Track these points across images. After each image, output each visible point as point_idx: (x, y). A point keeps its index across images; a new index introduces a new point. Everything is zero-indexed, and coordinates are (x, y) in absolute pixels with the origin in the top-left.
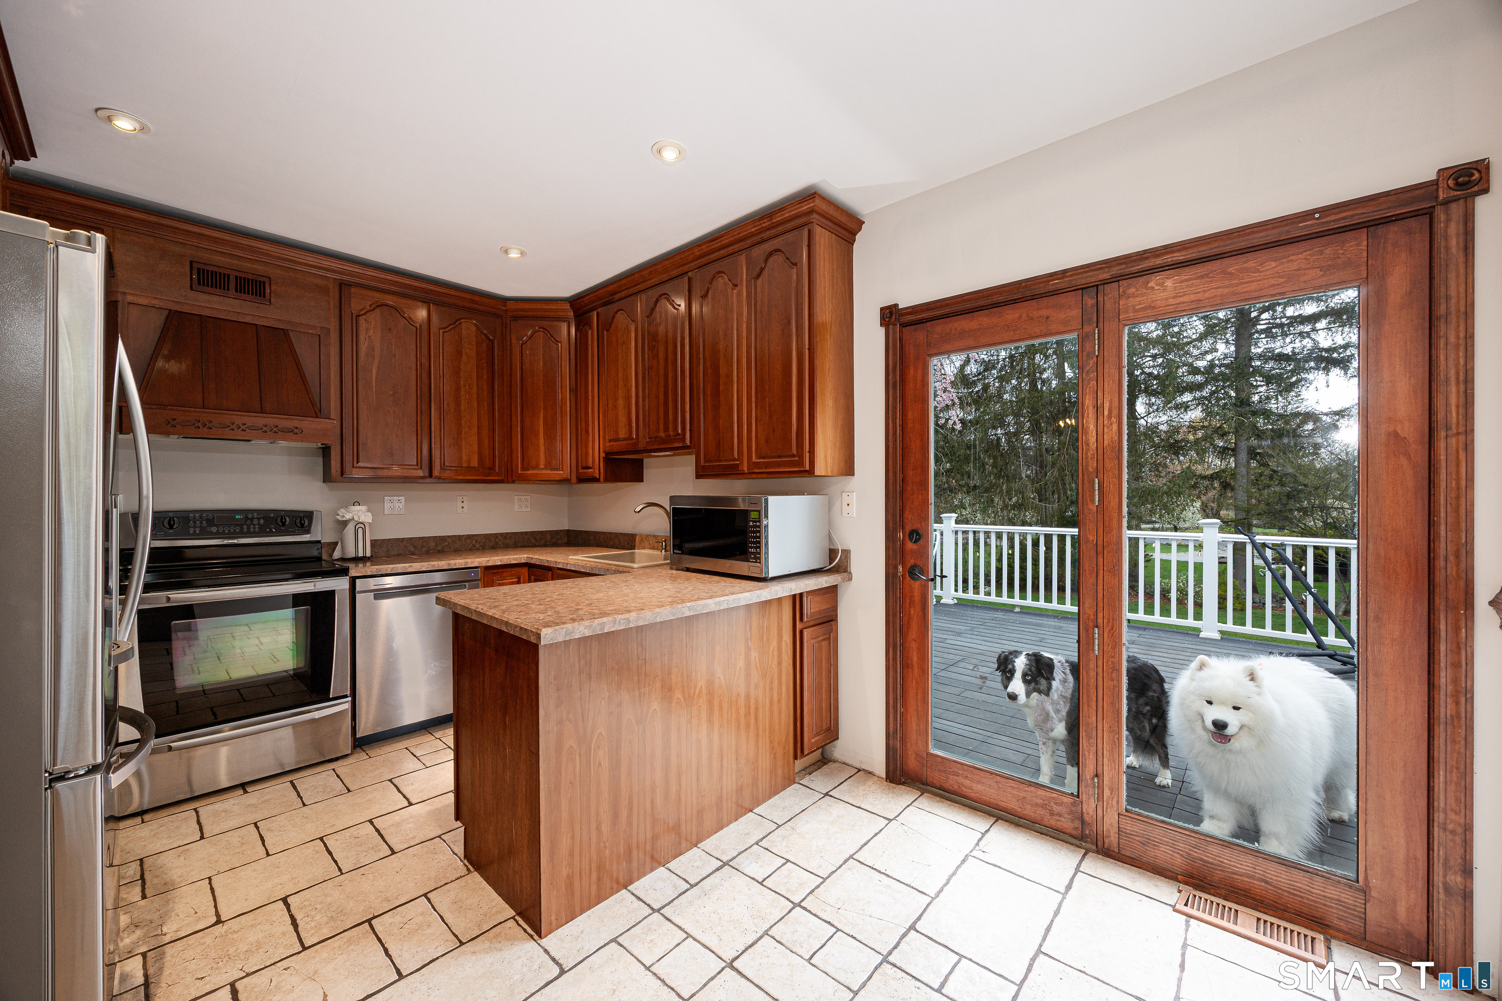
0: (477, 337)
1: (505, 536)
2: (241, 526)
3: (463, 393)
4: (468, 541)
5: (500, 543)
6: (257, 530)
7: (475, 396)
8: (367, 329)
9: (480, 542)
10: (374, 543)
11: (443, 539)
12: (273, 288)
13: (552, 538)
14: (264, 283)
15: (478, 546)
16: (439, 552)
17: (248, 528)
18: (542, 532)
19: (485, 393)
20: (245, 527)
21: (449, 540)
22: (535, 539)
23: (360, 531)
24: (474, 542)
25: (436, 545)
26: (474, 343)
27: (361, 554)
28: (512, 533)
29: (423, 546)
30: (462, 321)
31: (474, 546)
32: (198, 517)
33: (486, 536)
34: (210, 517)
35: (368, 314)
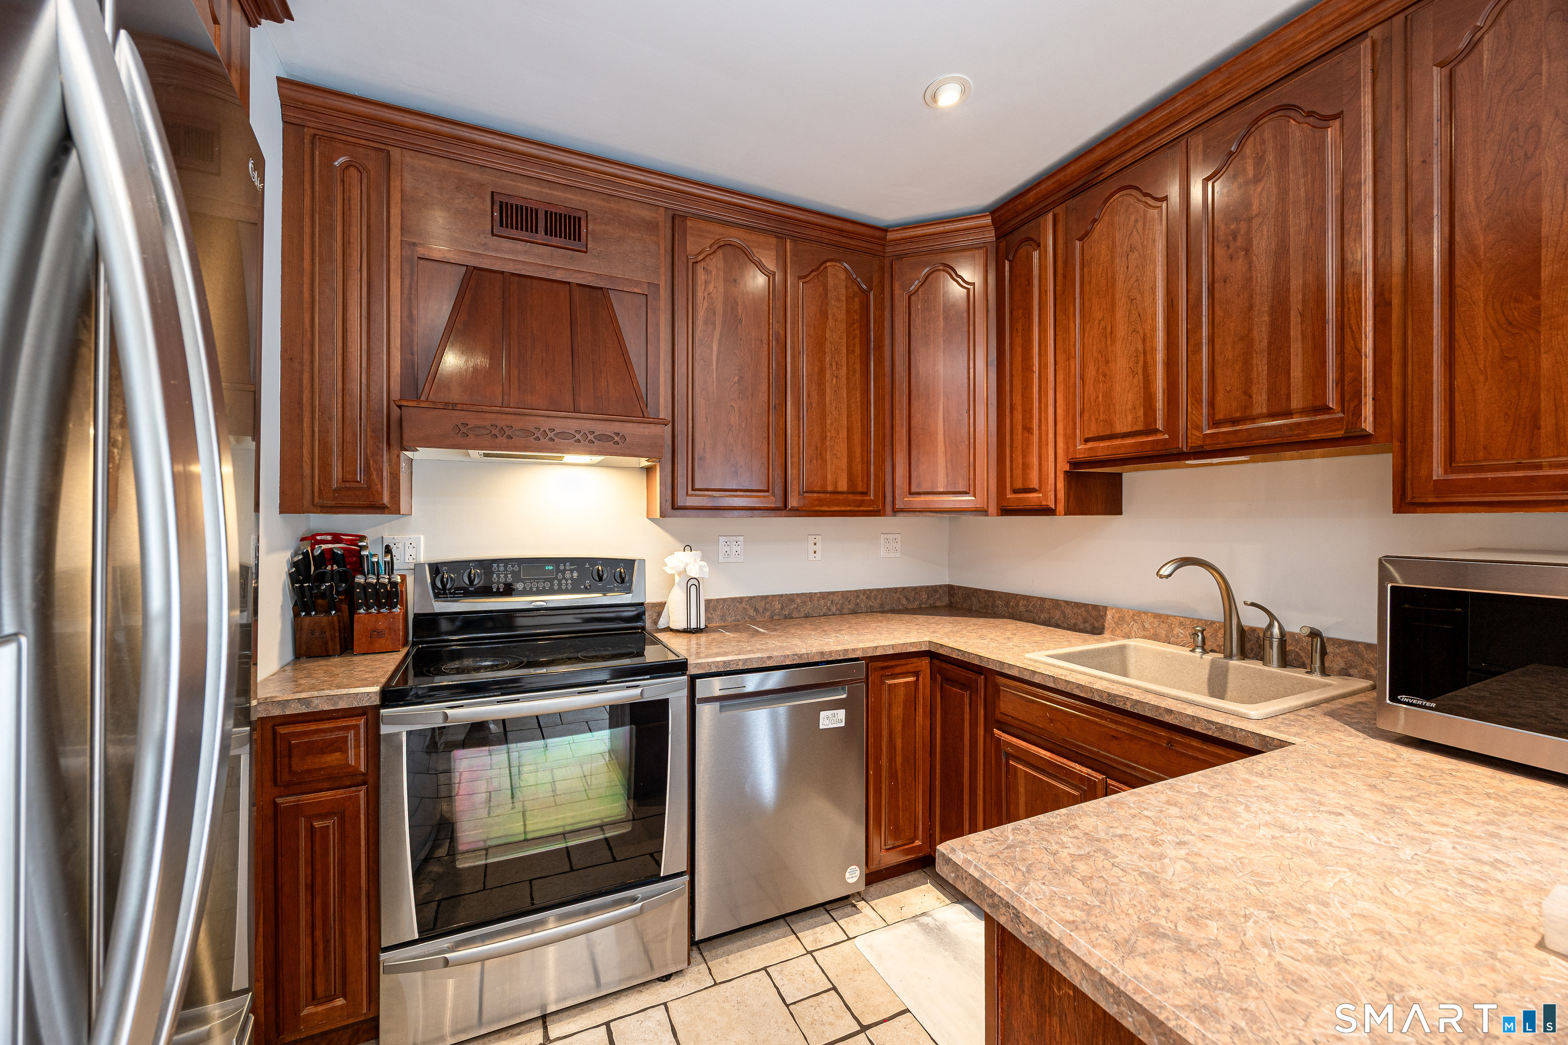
0: (847, 288)
1: (868, 594)
2: (551, 581)
3: (828, 376)
4: (822, 601)
5: (863, 605)
6: (570, 587)
7: (844, 380)
8: (706, 282)
9: (837, 604)
11: (790, 599)
12: (590, 227)
13: (928, 598)
14: (580, 219)
15: (834, 609)
16: (786, 617)
17: (560, 585)
18: (915, 589)
19: (858, 376)
20: (556, 582)
21: (799, 601)
22: (907, 599)
23: (693, 589)
24: (829, 602)
25: (782, 608)
26: (843, 298)
27: (693, 625)
28: (878, 590)
29: (765, 610)
30: (828, 264)
31: (829, 610)
32: (502, 569)
33: (844, 594)
34: (516, 568)
35: (708, 259)
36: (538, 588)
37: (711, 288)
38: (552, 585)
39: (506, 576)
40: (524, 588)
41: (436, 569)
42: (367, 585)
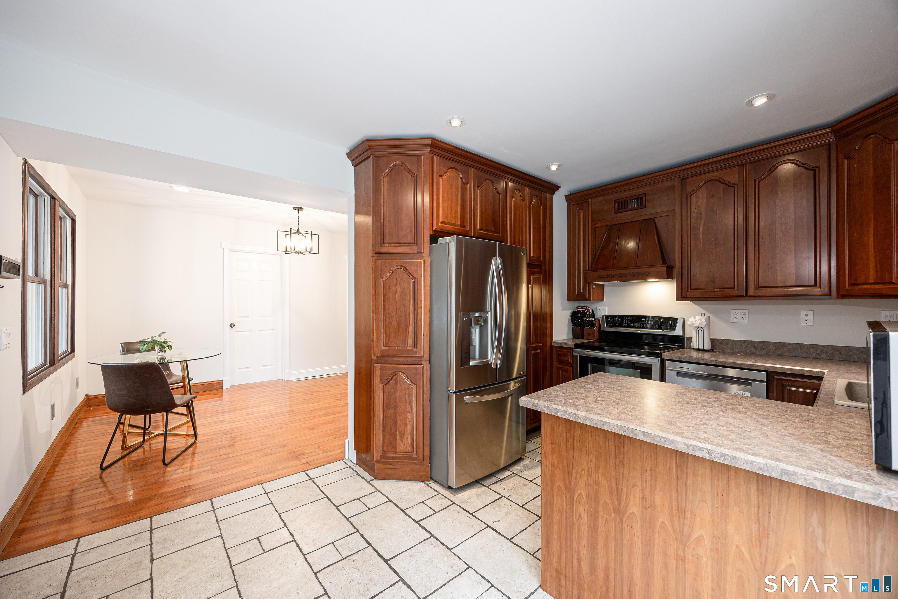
3: (778, 225)
4: (811, 350)
6: (650, 327)
7: (792, 225)
8: (696, 202)
9: (826, 353)
10: (712, 341)
11: (783, 345)
12: (647, 198)
14: (642, 197)
16: (778, 355)
17: (647, 325)
20: (645, 324)
21: (790, 347)
23: (700, 332)
24: (819, 352)
25: (776, 349)
27: (700, 347)
29: (762, 349)
32: (627, 319)
33: (833, 347)
34: (631, 319)
35: (697, 192)
36: (638, 326)
37: (699, 203)
38: (643, 325)
39: (628, 321)
40: (634, 326)
41: (607, 317)
42: (586, 320)
